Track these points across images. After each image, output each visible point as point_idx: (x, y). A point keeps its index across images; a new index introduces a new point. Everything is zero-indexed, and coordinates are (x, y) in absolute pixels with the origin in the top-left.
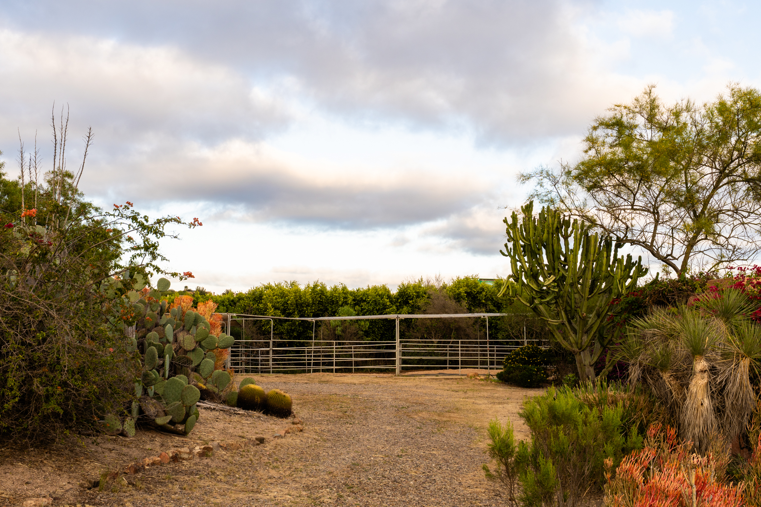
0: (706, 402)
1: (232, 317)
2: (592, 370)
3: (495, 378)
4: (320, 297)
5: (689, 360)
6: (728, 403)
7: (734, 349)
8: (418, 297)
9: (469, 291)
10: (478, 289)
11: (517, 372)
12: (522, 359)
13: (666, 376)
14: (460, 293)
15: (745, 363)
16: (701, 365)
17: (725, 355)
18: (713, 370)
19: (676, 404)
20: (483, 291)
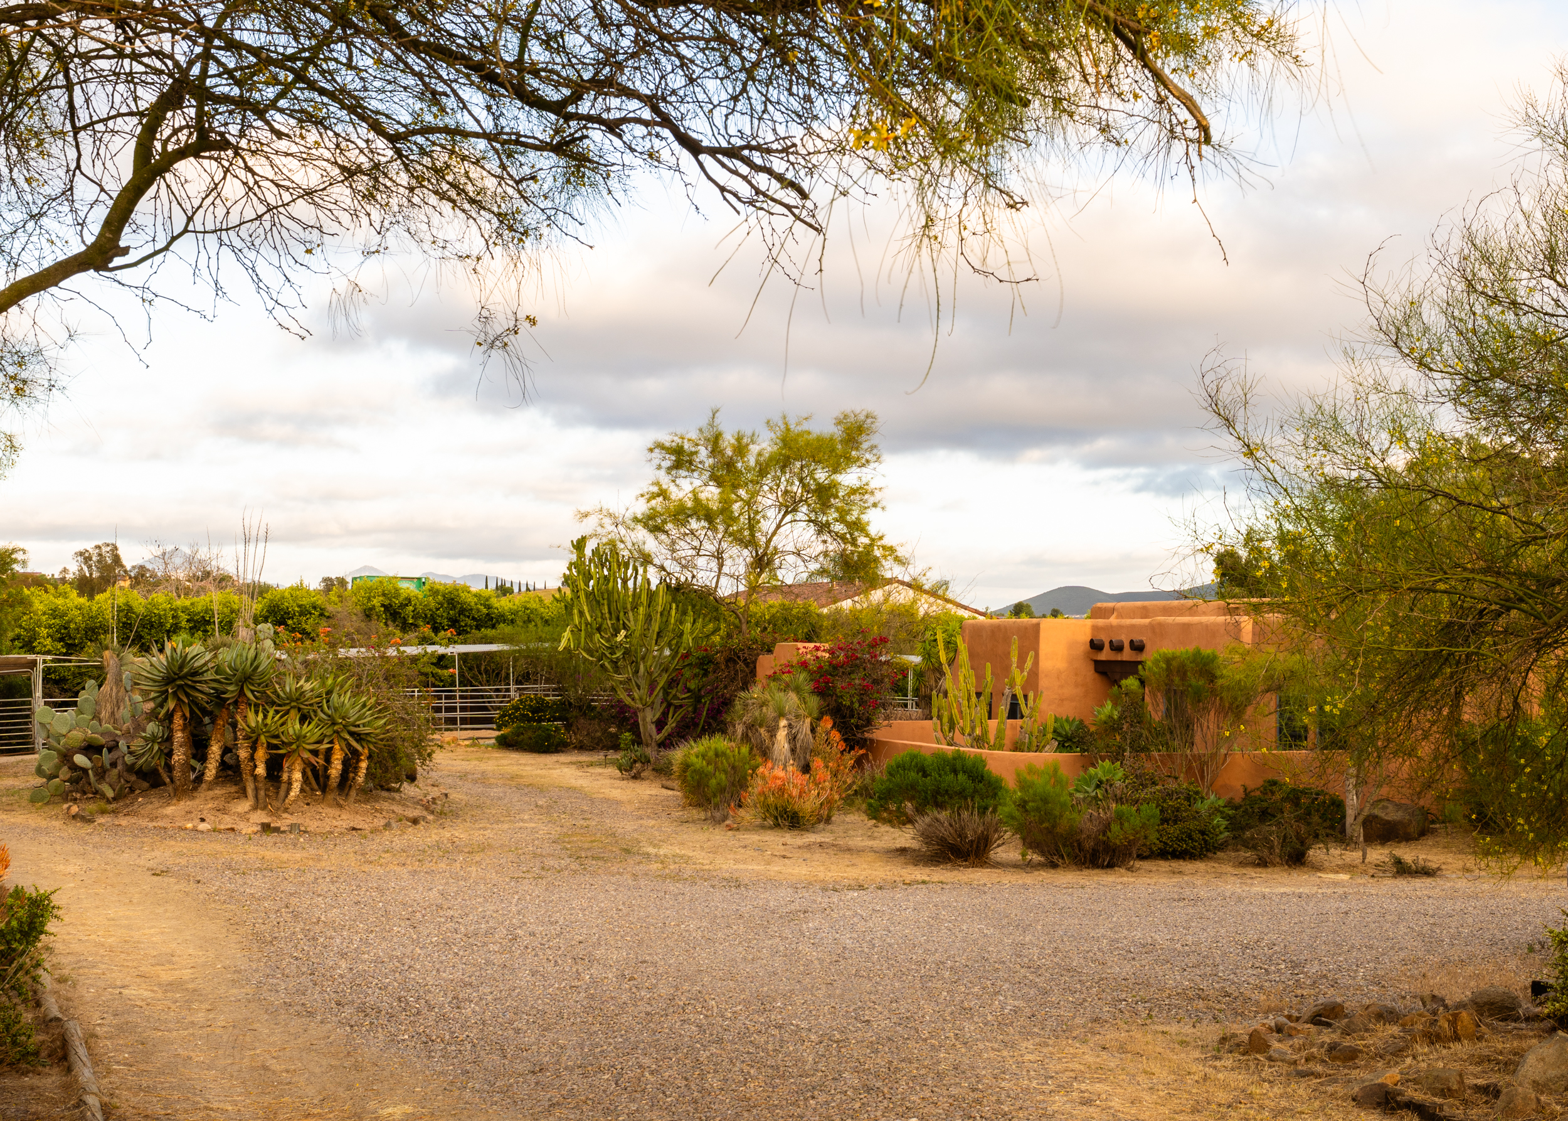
0: (786, 746)
1: (45, 662)
2: (653, 727)
3: (493, 741)
4: (126, 615)
5: (776, 720)
6: (798, 746)
7: (801, 712)
8: (301, 614)
9: (387, 602)
10: (401, 599)
11: (530, 734)
12: (523, 715)
13: (762, 731)
14: (374, 607)
15: (808, 721)
16: (783, 723)
17: (797, 716)
18: (790, 726)
19: (768, 748)
20: (410, 601)
